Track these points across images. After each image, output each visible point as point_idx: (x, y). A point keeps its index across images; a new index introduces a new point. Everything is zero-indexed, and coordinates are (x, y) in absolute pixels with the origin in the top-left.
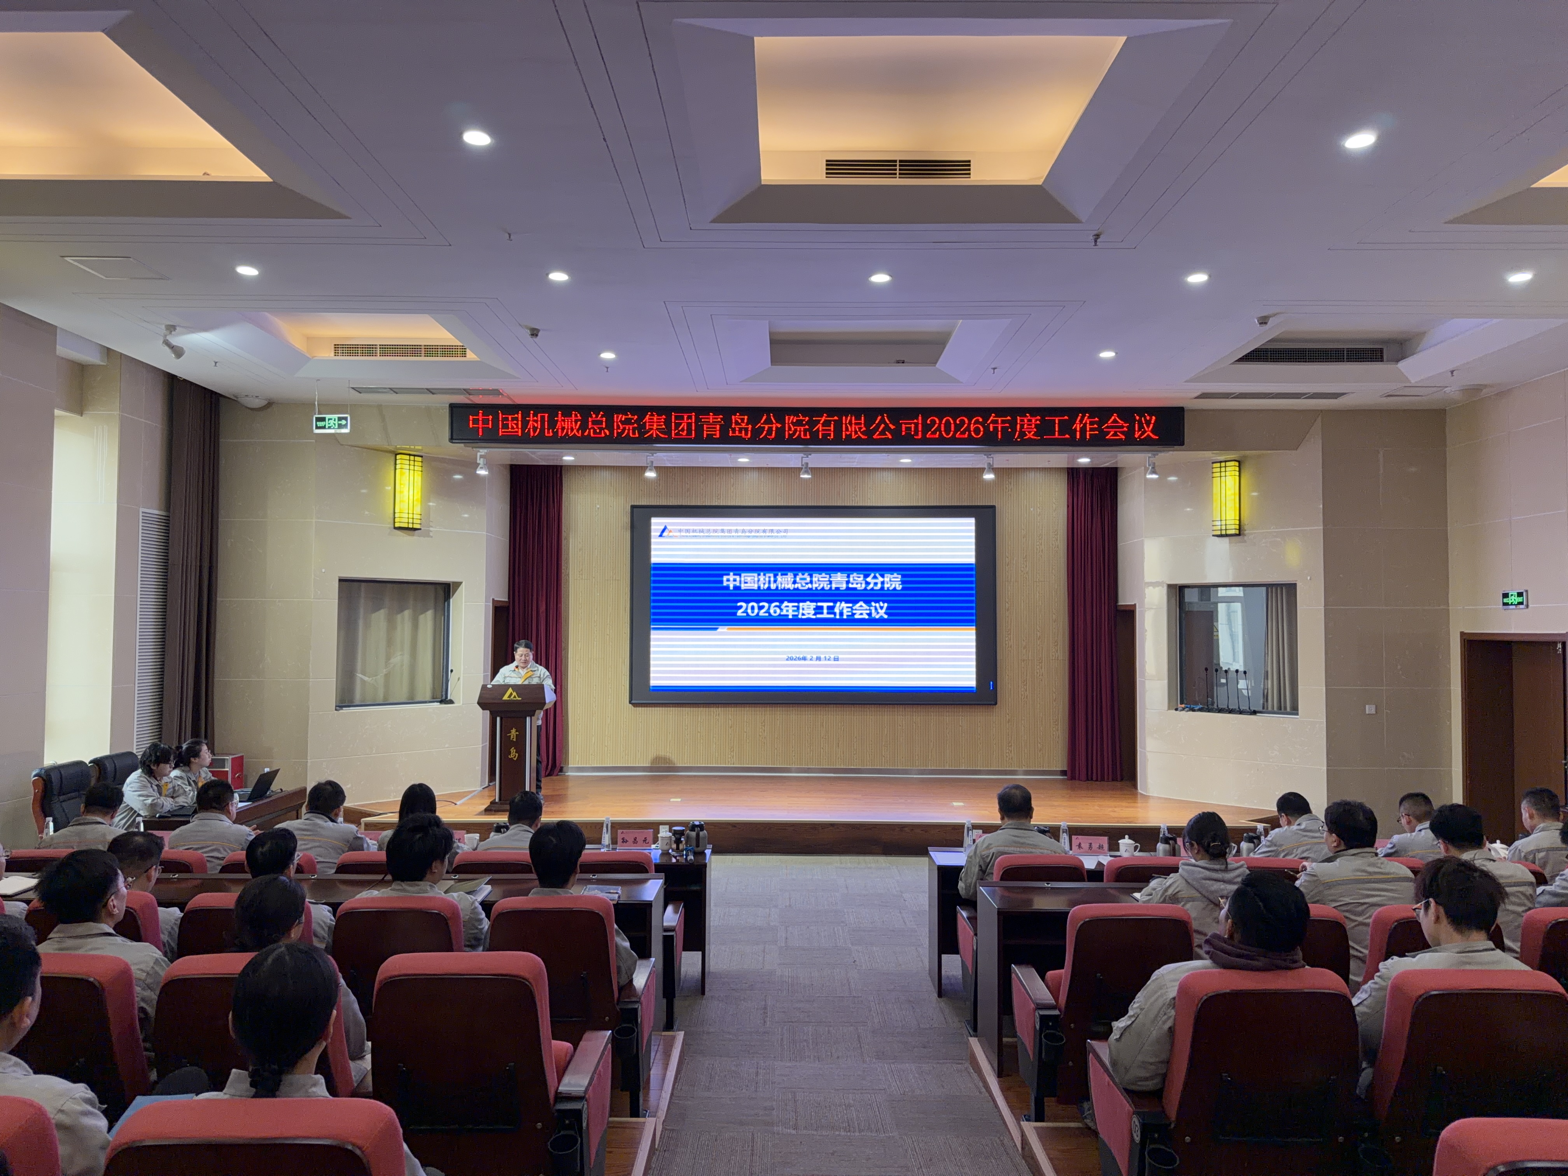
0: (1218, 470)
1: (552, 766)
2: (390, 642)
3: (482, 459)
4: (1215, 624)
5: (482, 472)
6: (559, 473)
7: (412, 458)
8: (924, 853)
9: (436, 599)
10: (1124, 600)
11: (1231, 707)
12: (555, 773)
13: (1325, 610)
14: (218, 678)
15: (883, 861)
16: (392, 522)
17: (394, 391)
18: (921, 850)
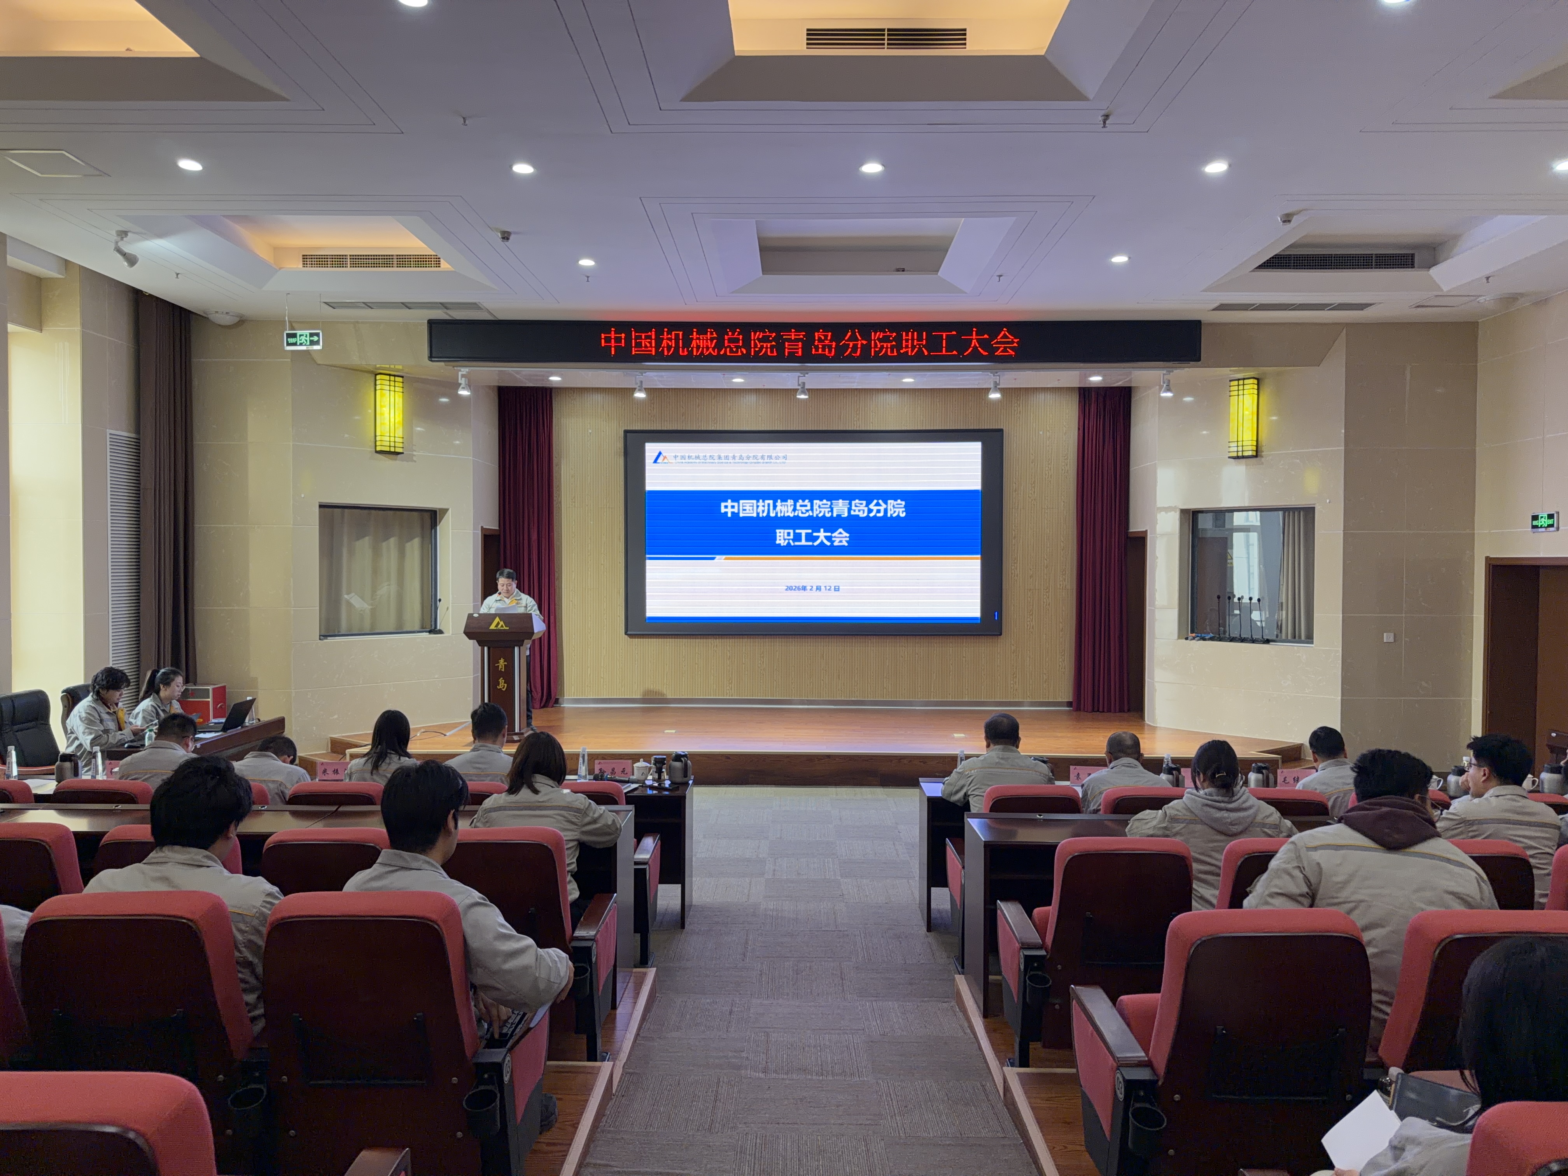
0: (1236, 388)
1: (547, 699)
2: (375, 571)
3: (463, 379)
4: (1229, 551)
5: (464, 393)
6: (548, 397)
7: (392, 378)
8: (915, 784)
9: (422, 527)
10: (1135, 527)
11: (1243, 636)
12: (551, 704)
13: (1344, 534)
14: (200, 607)
15: (879, 792)
16: (374, 445)
17: (368, 305)
18: (912, 782)
